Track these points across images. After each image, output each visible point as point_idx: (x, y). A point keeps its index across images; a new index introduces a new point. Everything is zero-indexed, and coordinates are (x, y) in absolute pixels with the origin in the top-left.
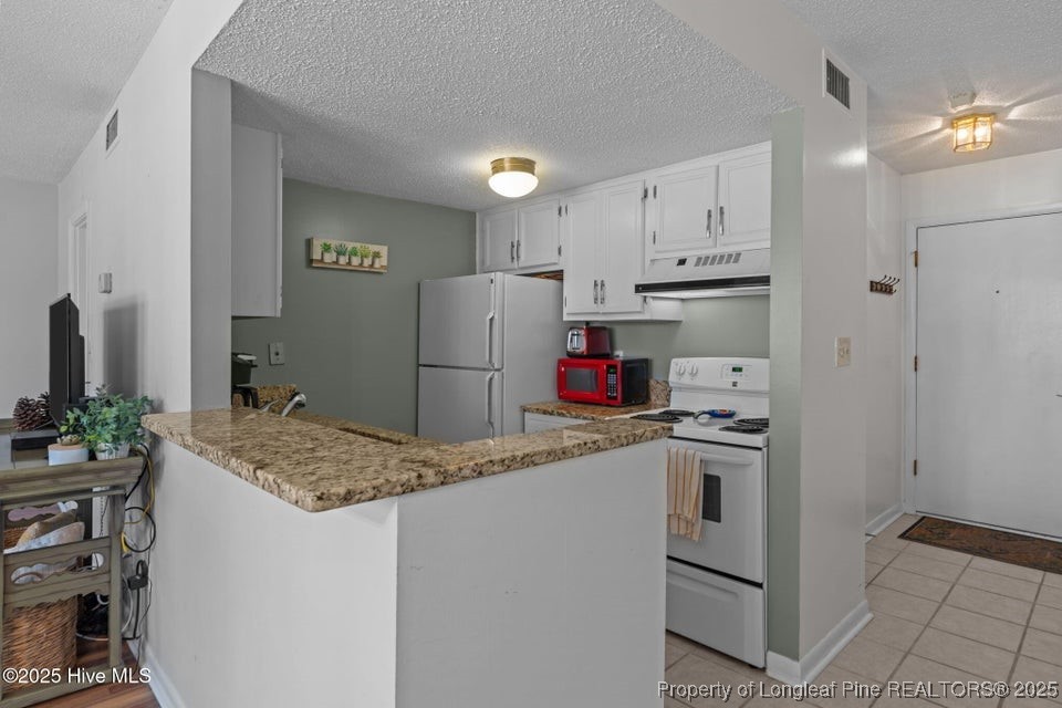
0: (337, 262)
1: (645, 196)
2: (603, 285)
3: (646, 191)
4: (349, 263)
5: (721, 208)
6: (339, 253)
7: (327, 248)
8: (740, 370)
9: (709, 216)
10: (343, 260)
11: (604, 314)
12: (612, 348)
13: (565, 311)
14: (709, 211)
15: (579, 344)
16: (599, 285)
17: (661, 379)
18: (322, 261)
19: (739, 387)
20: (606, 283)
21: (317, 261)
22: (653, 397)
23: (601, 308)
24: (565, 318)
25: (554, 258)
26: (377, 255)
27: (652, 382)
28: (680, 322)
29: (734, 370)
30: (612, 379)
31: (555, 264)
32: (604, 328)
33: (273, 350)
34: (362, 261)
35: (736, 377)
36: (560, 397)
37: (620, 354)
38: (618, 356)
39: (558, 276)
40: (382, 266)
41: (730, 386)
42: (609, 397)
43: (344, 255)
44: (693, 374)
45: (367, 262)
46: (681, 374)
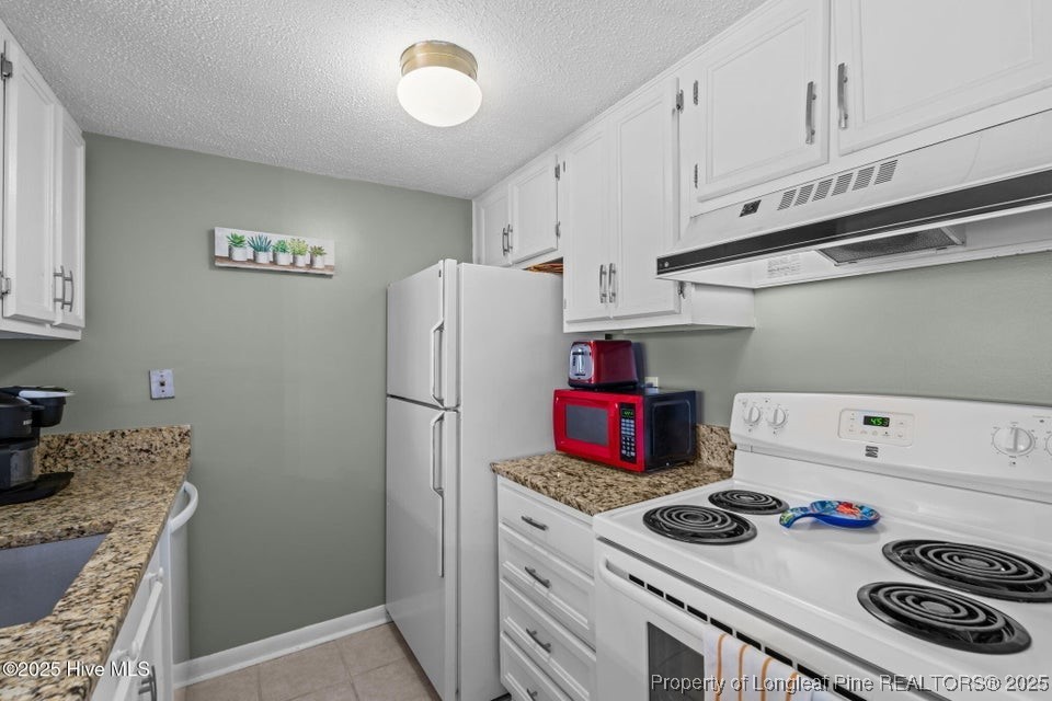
0: (254, 261)
1: (679, 107)
2: (612, 271)
3: (680, 97)
4: (274, 262)
5: (842, 68)
6: (257, 249)
7: (237, 242)
8: (884, 422)
9: (811, 97)
10: (264, 258)
11: (617, 318)
12: (642, 373)
13: (566, 318)
14: (811, 85)
15: (586, 368)
16: (608, 273)
17: (717, 425)
18: (230, 258)
19: (881, 458)
20: (618, 268)
21: (222, 258)
22: (705, 455)
23: (612, 310)
24: (567, 329)
25: (551, 242)
26: (318, 251)
27: (703, 430)
28: (750, 329)
29: (868, 421)
30: (628, 427)
31: (553, 250)
32: (627, 344)
33: (155, 379)
34: (294, 258)
35: (874, 435)
36: (558, 447)
37: (655, 382)
38: (651, 386)
39: (556, 267)
40: (327, 267)
41: (861, 455)
42: (624, 457)
43: (266, 250)
44: (777, 426)
45: (303, 261)
46: (753, 423)
